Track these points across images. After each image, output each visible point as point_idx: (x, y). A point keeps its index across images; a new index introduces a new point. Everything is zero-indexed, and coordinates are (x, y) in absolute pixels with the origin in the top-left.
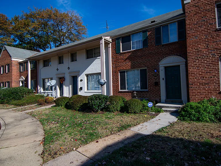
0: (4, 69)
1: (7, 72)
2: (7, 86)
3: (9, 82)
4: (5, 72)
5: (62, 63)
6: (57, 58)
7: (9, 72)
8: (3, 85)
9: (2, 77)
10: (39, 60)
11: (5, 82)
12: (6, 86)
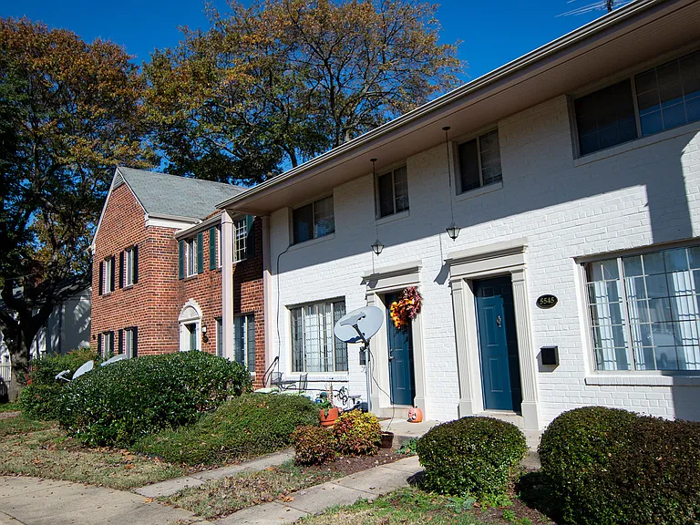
0: (117, 271)
1: (126, 285)
2: (125, 348)
3: (135, 330)
4: (121, 286)
5: (399, 210)
6: (369, 183)
7: (135, 281)
8: (112, 348)
9: (107, 307)
10: (269, 213)
11: (121, 332)
12: (121, 351)
